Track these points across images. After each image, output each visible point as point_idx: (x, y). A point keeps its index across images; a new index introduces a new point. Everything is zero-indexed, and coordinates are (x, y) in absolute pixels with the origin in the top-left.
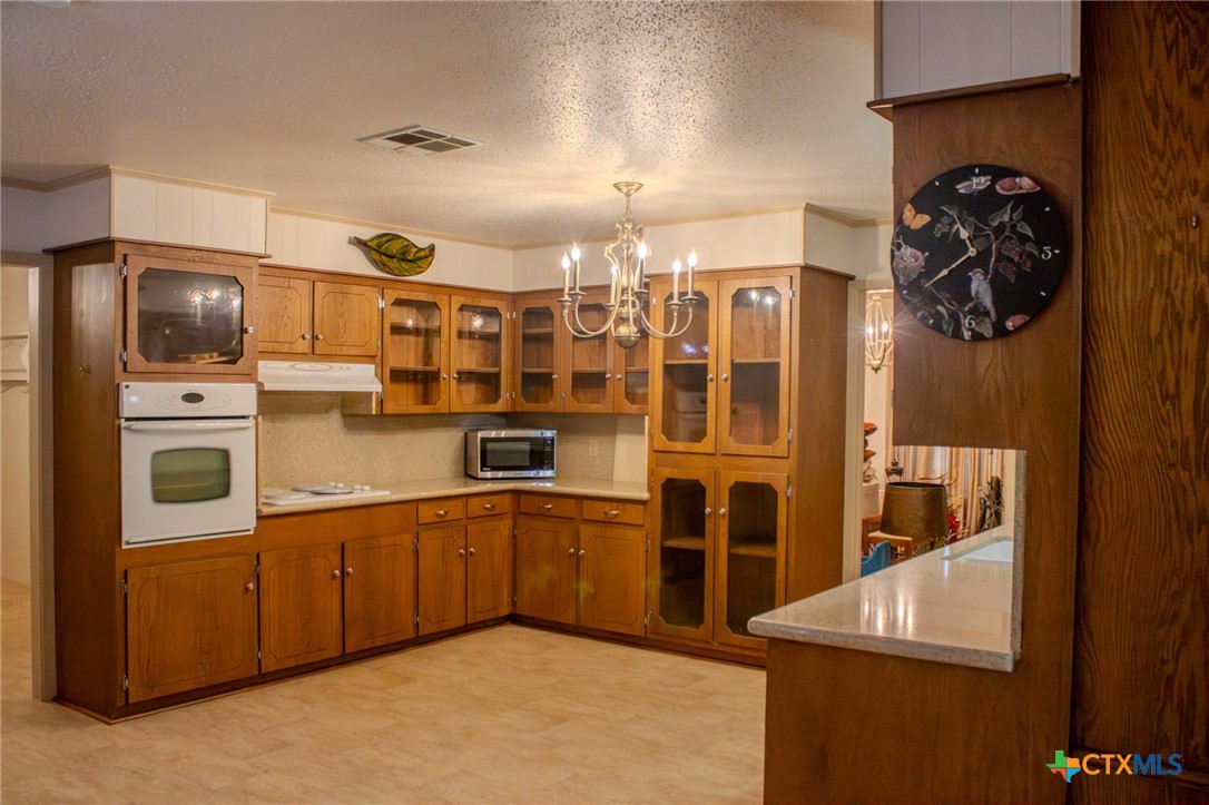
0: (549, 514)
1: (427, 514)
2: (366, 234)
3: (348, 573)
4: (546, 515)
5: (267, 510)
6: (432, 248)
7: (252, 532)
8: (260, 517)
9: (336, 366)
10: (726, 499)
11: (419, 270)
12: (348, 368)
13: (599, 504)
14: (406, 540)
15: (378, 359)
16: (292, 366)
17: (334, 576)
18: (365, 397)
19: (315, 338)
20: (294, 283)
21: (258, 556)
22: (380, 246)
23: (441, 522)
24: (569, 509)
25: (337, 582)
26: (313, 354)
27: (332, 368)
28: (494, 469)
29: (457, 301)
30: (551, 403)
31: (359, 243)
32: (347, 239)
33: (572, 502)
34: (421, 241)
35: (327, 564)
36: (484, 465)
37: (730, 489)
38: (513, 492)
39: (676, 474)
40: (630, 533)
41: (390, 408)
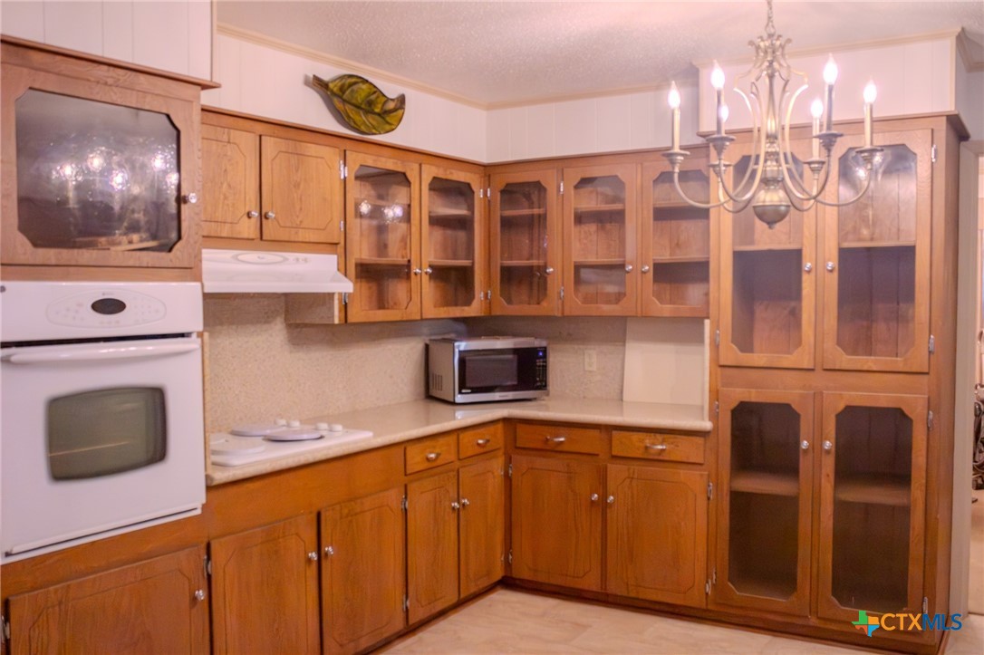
0: (560, 448)
1: (416, 459)
2: (328, 73)
3: (326, 554)
4: (556, 451)
5: (220, 476)
6: (401, 100)
7: (199, 512)
8: (211, 488)
9: (291, 256)
10: (831, 427)
11: (388, 127)
12: (306, 260)
13: (635, 436)
14: (393, 496)
15: (340, 248)
16: (236, 258)
17: (309, 560)
18: (324, 299)
19: (263, 217)
20: (236, 135)
21: (208, 546)
22: (342, 89)
23: (432, 469)
24: (591, 442)
25: (314, 567)
26: (262, 240)
27: (286, 259)
28: (475, 390)
29: (430, 172)
30: (544, 304)
31: (319, 84)
32: (301, 80)
33: (595, 433)
34: (391, 90)
35: (299, 546)
36: (462, 386)
37: (838, 416)
38: (506, 421)
39: (753, 396)
40: (683, 474)
41: (356, 315)
